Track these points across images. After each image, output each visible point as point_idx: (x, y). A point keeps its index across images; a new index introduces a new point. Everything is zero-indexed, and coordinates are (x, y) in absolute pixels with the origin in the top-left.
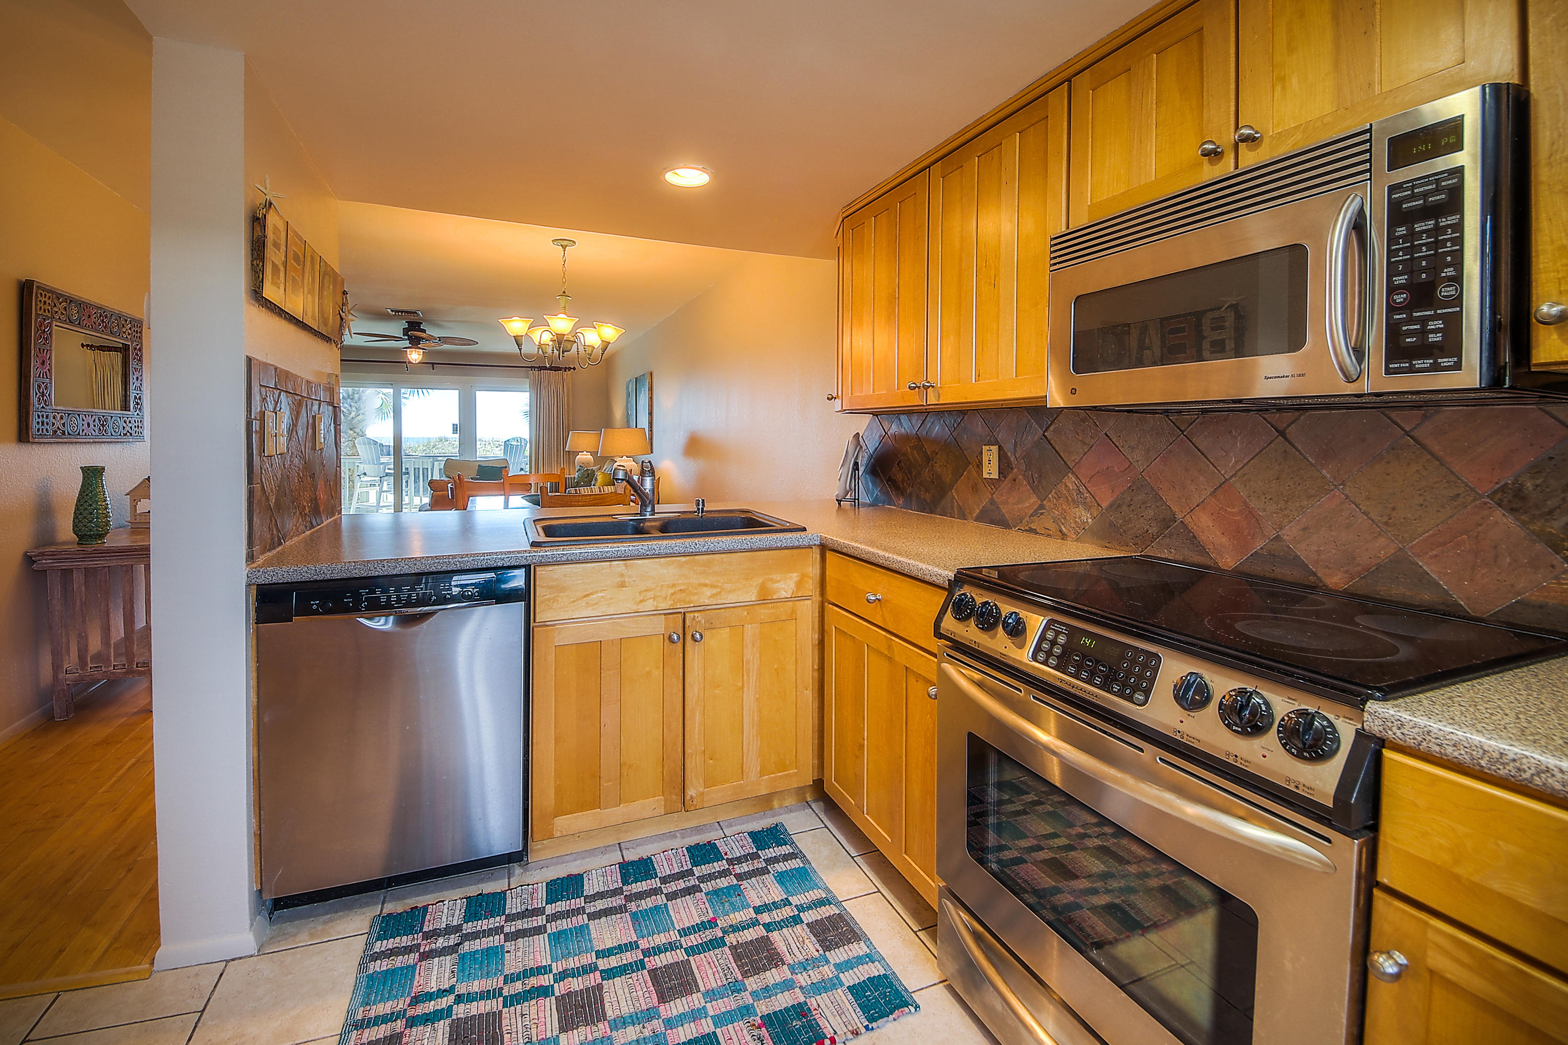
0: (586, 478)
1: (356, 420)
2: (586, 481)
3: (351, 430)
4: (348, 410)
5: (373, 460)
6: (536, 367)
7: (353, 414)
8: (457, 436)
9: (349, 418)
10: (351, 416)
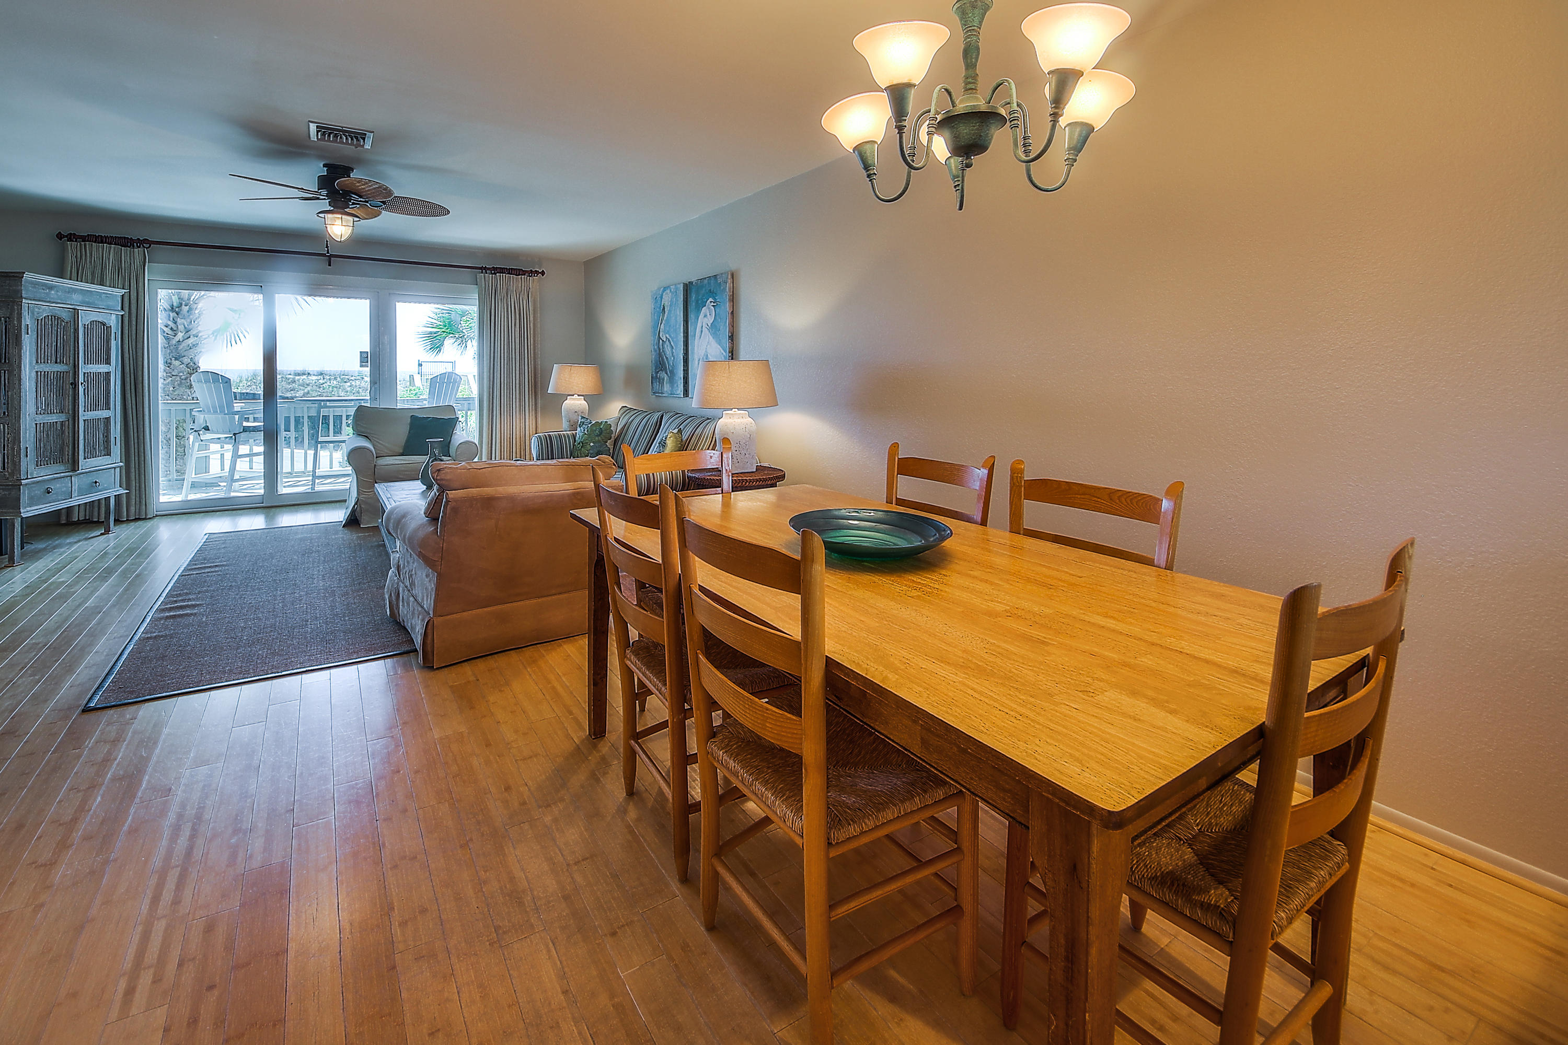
0: (598, 436)
1: (184, 344)
2: (599, 441)
3: (176, 359)
4: (171, 329)
5: (221, 407)
6: (489, 269)
7: (180, 336)
8: (367, 370)
9: (174, 342)
10: (177, 338)
